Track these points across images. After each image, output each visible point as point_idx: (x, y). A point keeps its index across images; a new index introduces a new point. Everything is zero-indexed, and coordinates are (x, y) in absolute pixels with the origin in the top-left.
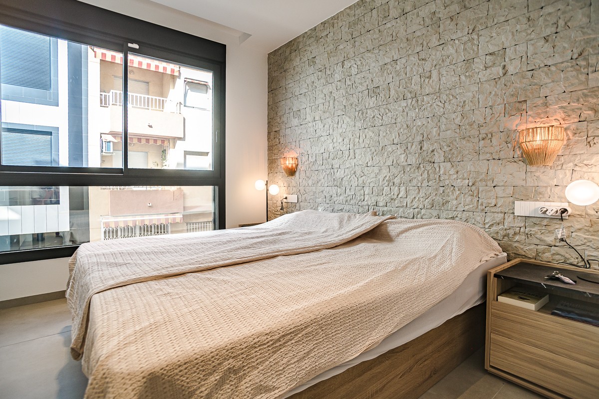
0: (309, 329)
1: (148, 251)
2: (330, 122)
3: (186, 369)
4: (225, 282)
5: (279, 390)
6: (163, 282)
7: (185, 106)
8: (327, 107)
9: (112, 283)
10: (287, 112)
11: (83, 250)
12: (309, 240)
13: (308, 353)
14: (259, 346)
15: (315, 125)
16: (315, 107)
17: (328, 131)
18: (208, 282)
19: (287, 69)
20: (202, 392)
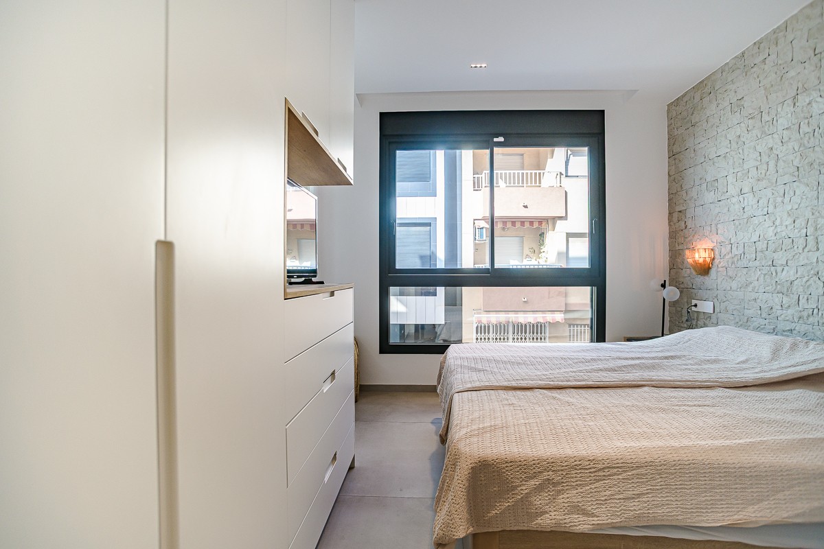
0: (642, 471)
1: (505, 359)
2: (770, 195)
3: (511, 466)
4: (569, 404)
5: (598, 518)
6: (511, 393)
7: (566, 176)
8: (763, 172)
9: (469, 386)
10: (697, 182)
11: (453, 350)
12: (707, 371)
13: (639, 495)
14: (580, 469)
15: (742, 201)
16: (743, 174)
17: (767, 209)
18: (552, 401)
19: (696, 123)
20: (522, 490)
